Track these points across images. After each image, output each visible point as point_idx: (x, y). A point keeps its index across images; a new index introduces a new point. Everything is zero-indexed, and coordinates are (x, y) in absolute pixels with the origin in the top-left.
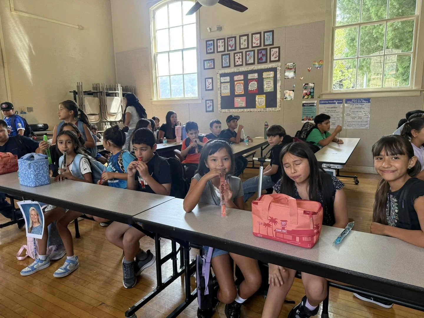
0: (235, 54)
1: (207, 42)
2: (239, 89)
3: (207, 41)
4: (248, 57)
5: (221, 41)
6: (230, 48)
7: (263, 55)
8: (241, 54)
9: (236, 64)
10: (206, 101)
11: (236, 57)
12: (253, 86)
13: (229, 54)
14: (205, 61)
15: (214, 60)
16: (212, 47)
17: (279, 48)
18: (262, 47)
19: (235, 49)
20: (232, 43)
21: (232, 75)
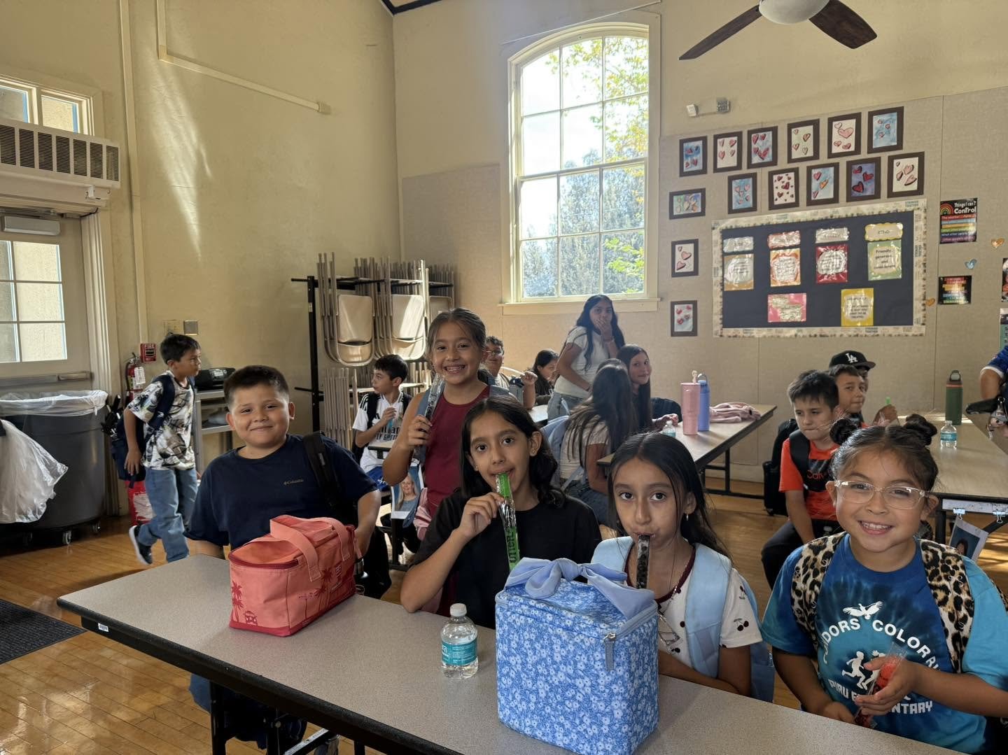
0: (771, 174)
1: (685, 145)
2: (785, 270)
3: (682, 142)
4: (815, 184)
5: (727, 140)
6: (756, 159)
7: (866, 177)
8: (792, 175)
9: (776, 203)
10: (673, 304)
11: (777, 184)
12: (832, 264)
13: (754, 176)
14: (672, 195)
15: (703, 191)
16: (699, 157)
17: (921, 156)
18: (864, 154)
19: (774, 162)
20: (763, 144)
21: (761, 234)
